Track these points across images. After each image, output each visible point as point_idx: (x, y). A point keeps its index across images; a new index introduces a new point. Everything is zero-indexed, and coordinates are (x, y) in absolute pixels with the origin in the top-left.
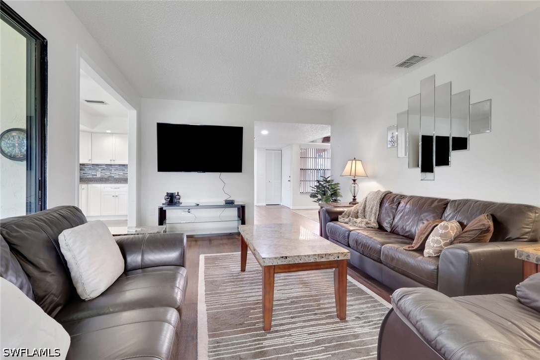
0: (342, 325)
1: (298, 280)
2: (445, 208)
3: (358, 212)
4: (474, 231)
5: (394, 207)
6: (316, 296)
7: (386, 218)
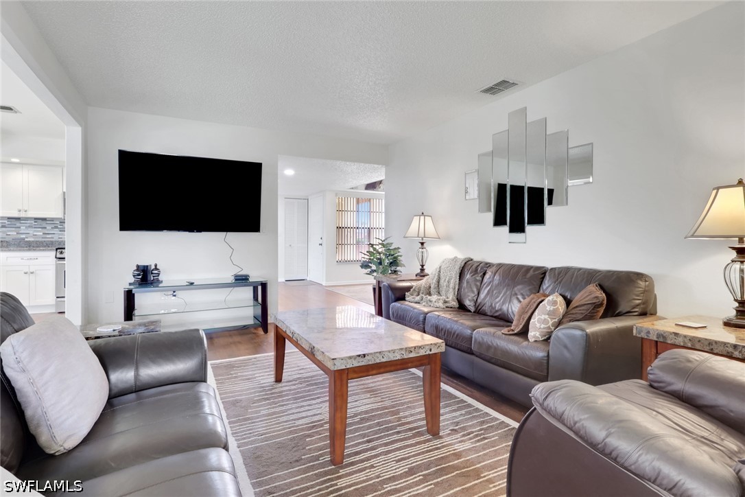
0: (437, 442)
1: (363, 386)
2: (543, 278)
3: (430, 287)
4: (586, 306)
5: (477, 278)
6: (393, 407)
7: (469, 294)
